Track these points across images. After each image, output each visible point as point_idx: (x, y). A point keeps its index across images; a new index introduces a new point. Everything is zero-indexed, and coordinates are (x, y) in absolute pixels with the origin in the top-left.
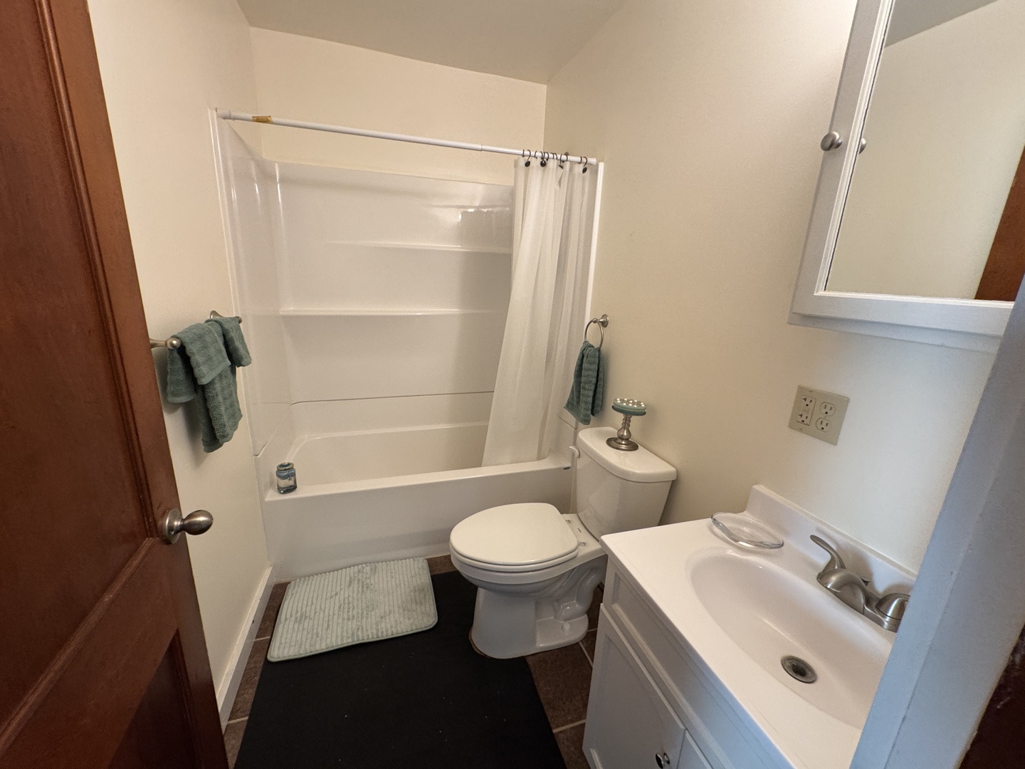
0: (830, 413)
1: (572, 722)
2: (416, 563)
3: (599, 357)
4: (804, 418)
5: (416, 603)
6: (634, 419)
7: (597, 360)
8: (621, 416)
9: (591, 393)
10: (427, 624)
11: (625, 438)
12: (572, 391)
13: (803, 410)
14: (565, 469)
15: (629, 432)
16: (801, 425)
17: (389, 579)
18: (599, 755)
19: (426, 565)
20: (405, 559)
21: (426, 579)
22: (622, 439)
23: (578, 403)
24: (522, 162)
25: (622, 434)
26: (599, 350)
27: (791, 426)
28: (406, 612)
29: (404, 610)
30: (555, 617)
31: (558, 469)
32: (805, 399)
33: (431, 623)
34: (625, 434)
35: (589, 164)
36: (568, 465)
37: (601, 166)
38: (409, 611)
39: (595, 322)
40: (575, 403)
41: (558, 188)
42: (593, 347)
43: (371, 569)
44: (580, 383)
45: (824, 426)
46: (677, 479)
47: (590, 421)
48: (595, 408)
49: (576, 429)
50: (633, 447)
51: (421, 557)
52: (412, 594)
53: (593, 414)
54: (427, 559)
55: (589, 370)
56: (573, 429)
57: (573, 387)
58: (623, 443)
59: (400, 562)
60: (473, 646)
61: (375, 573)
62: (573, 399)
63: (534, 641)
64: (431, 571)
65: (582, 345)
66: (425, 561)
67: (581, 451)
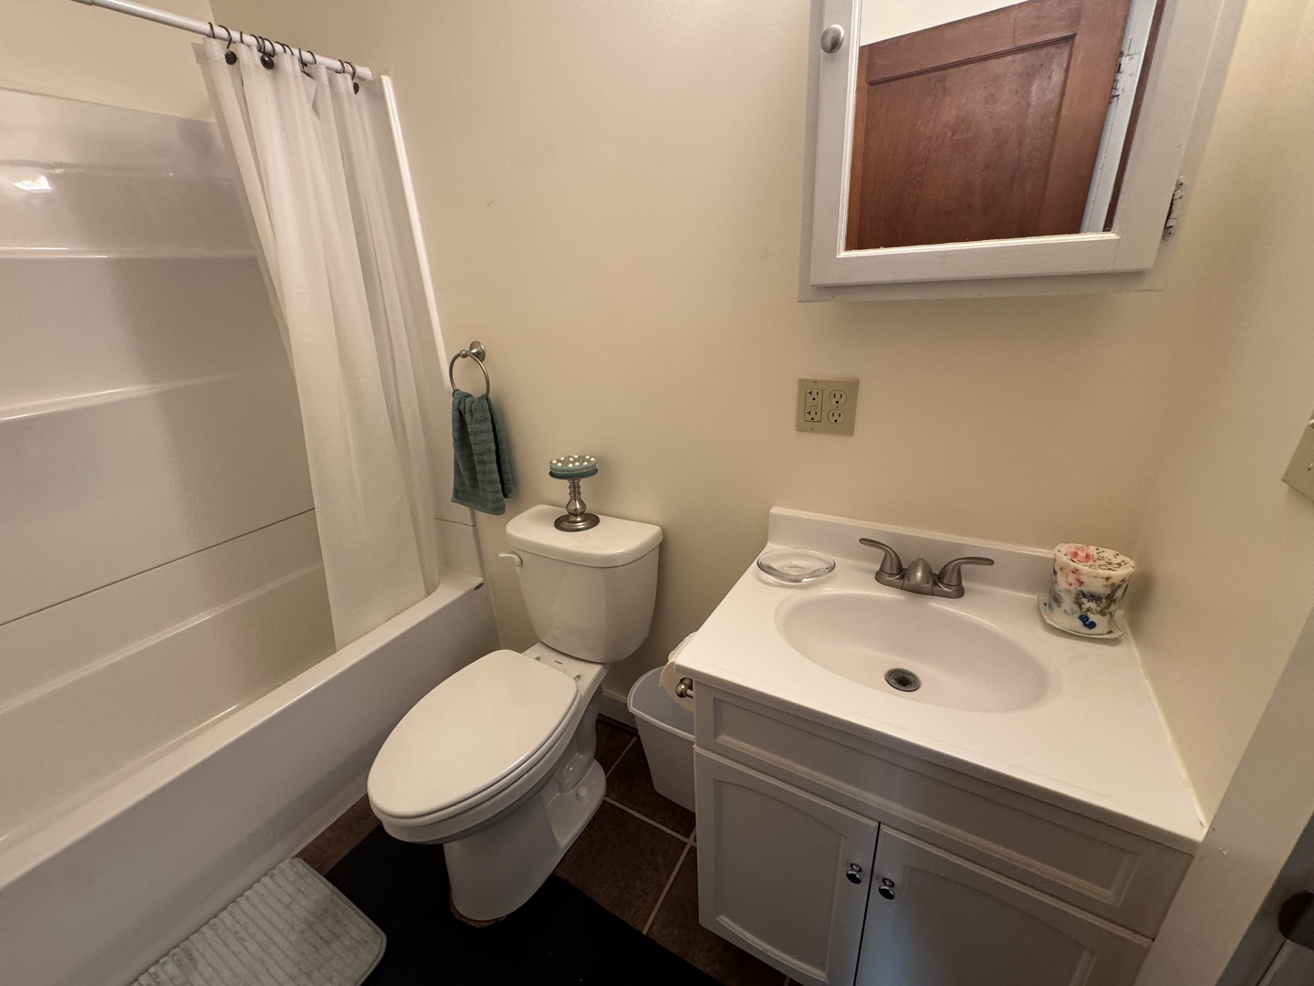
0: (841, 401)
1: (656, 901)
2: (279, 878)
3: (490, 409)
4: (813, 415)
5: (327, 943)
6: (583, 483)
7: (489, 414)
8: (566, 483)
9: (495, 467)
10: (371, 958)
11: (579, 512)
12: (458, 472)
13: (811, 406)
14: (477, 588)
15: (582, 503)
16: (813, 424)
17: (236, 946)
18: (731, 918)
19: (301, 866)
20: (250, 887)
21: (319, 890)
22: (576, 516)
23: (475, 487)
24: (218, 51)
25: (573, 508)
26: (486, 397)
27: (799, 429)
28: (316, 974)
29: (309, 975)
30: (561, 791)
31: (468, 593)
32: (811, 393)
33: (377, 949)
34: (578, 506)
35: (358, 77)
36: (479, 580)
37: (387, 83)
38: (321, 966)
39: (465, 356)
40: (469, 489)
41: (316, 120)
42: (471, 396)
43: (179, 964)
44: (472, 454)
45: (836, 417)
46: (664, 540)
47: (504, 506)
48: (506, 486)
49: (474, 526)
50: (592, 521)
51: (281, 861)
52: (308, 934)
53: (505, 496)
54: (298, 856)
55: (482, 432)
56: (471, 528)
57: (456, 464)
58: (579, 519)
59: (242, 901)
60: (472, 924)
61: (193, 961)
62: (463, 484)
63: (555, 843)
64: (319, 870)
65: (451, 400)
66: (296, 861)
67: (522, 555)
